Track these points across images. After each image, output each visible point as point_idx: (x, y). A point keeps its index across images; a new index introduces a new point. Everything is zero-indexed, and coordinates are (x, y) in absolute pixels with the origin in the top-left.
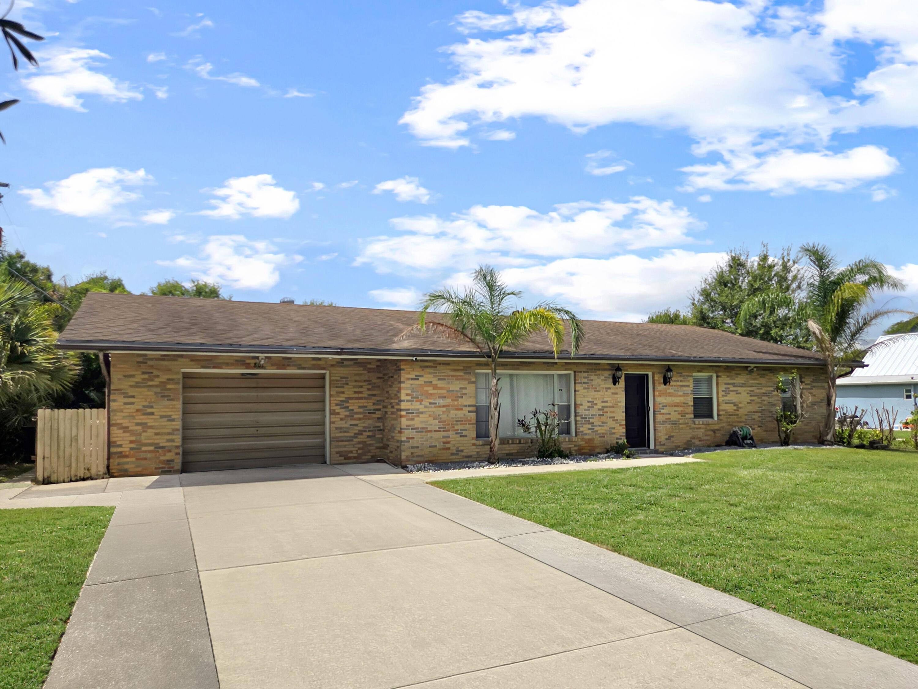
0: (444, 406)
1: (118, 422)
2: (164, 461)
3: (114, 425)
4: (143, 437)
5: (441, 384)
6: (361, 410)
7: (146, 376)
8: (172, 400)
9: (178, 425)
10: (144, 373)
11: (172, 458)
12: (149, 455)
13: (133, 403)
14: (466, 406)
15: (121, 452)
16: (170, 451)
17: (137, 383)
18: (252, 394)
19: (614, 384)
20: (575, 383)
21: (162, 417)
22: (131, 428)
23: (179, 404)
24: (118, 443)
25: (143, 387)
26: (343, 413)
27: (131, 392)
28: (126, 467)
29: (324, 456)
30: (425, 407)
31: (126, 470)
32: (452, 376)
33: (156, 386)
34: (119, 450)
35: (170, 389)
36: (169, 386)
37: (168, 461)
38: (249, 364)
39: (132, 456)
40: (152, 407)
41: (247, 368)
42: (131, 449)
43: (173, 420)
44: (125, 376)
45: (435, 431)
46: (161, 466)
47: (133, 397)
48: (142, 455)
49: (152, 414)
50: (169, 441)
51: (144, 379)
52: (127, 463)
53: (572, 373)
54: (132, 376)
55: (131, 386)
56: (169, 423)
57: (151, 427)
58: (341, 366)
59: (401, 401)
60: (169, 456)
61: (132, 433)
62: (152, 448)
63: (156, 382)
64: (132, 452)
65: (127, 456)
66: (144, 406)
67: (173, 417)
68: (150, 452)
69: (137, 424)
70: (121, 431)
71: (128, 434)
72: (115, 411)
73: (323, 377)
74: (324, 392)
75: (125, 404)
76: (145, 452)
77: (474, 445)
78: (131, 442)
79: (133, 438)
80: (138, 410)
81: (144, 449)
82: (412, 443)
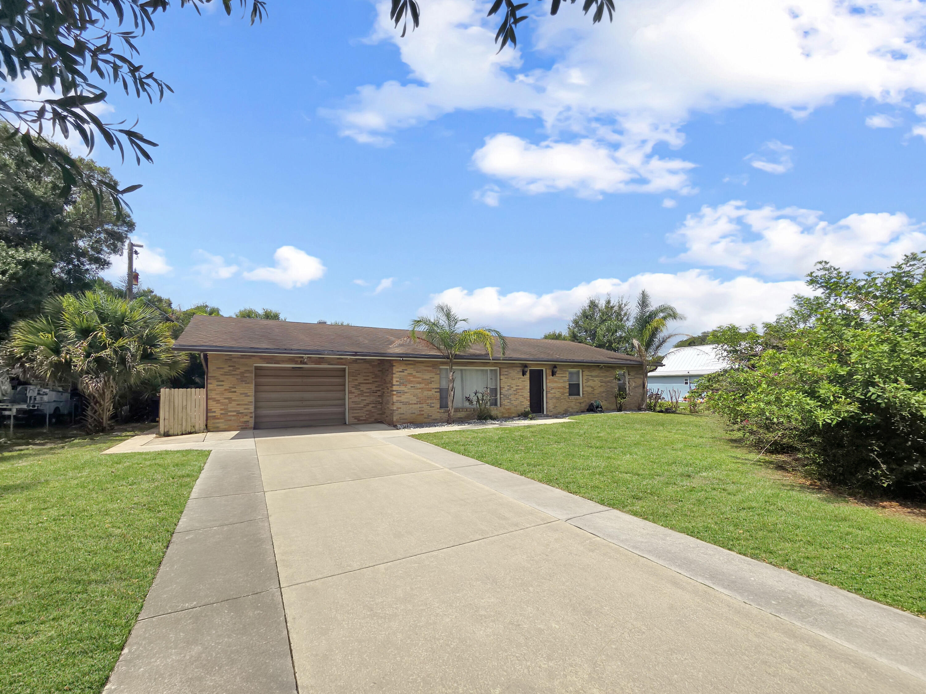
0: (420, 389)
1: (213, 397)
2: (243, 422)
3: (210, 399)
4: (229, 406)
5: (418, 375)
6: (368, 391)
7: (231, 368)
8: (248, 383)
9: (252, 399)
10: (230, 366)
11: (248, 420)
12: (233, 418)
13: (223, 385)
14: (434, 388)
15: (215, 416)
16: (246, 415)
17: (225, 372)
18: (299, 380)
19: (523, 375)
20: (500, 375)
21: (241, 394)
22: (221, 401)
23: (253, 386)
24: (213, 410)
25: (229, 375)
26: (357, 392)
27: (222, 378)
28: (218, 425)
29: (345, 419)
30: (408, 389)
31: (218, 427)
32: (425, 370)
33: (237, 375)
34: (214, 414)
35: (247, 377)
36: (246, 375)
37: (245, 421)
38: (297, 361)
39: (221, 419)
40: (235, 388)
41: (296, 364)
42: (222, 414)
43: (249, 396)
44: (217, 368)
45: (415, 404)
46: (240, 424)
47: (223, 381)
48: (229, 418)
49: (235, 392)
50: (245, 409)
51: (230, 370)
52: (219, 423)
53: (498, 369)
54: (222, 368)
55: (222, 375)
56: (246, 398)
57: (234, 400)
58: (356, 363)
59: (393, 385)
60: (246, 419)
61: (222, 404)
62: (235, 413)
63: (238, 372)
64: (222, 416)
65: (218, 419)
66: (230, 387)
67: (249, 394)
68: (233, 416)
69: (225, 398)
70: (215, 403)
71: (219, 405)
72: (211, 390)
73: (344, 370)
74: (345, 379)
75: (218, 385)
76: (230, 416)
77: (439, 412)
78: (221, 409)
79: (223, 407)
80: (226, 390)
81: (229, 414)
82: (401, 411)
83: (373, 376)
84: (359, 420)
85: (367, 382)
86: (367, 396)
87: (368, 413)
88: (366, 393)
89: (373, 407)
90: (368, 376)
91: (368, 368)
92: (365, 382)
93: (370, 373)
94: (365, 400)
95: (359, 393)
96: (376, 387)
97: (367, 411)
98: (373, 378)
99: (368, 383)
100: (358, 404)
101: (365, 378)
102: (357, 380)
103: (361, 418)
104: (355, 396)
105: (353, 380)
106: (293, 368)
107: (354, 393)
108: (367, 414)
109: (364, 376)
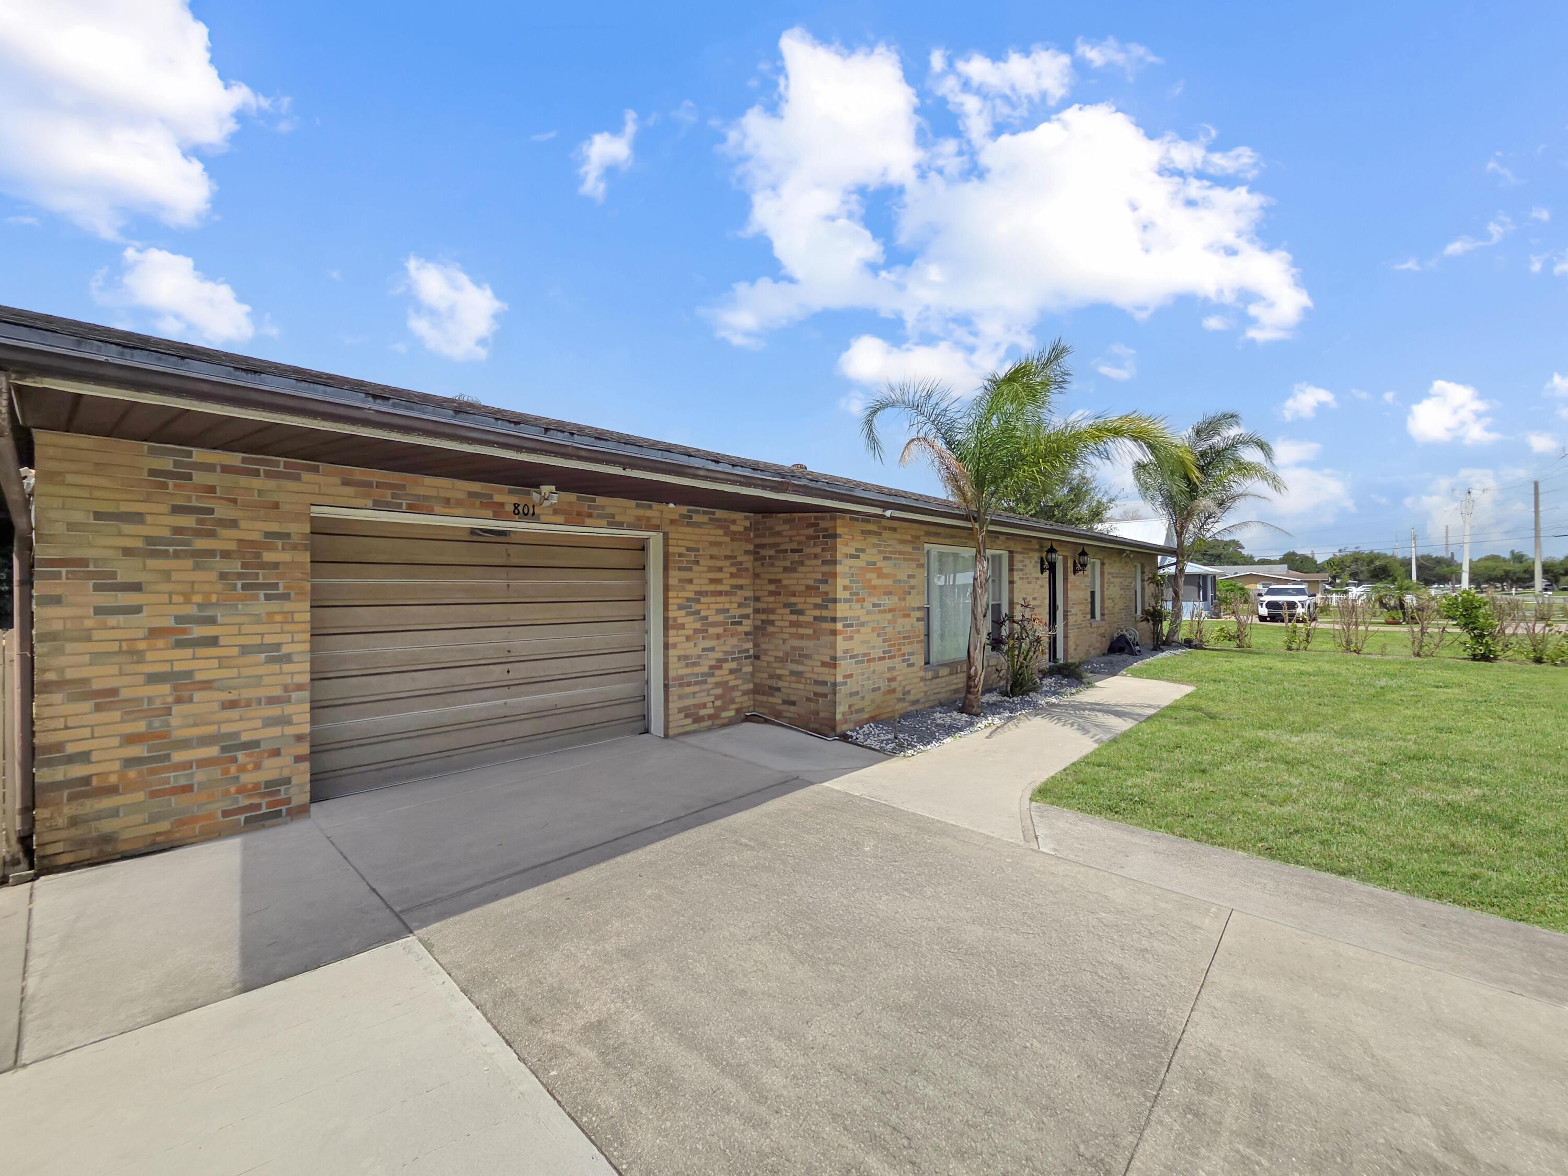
0: (890, 610)
1: (70, 674)
2: (256, 786)
3: (48, 687)
4: (174, 721)
5: (887, 567)
6: (720, 618)
7: (189, 521)
8: (285, 597)
9: (300, 671)
10: (177, 510)
11: (286, 773)
12: (200, 776)
13: (137, 610)
14: (914, 609)
15: (86, 780)
16: (276, 753)
17: (149, 540)
18: (496, 583)
19: (1042, 573)
20: (1011, 570)
21: (245, 650)
22: (125, 694)
23: (302, 610)
24: (71, 749)
25: (177, 555)
27: (126, 572)
28: (107, 826)
29: (645, 717)
30: (868, 612)
31: (108, 839)
32: (900, 553)
33: (226, 554)
34: (78, 771)
35: (276, 565)
36: (268, 557)
37: (268, 784)
38: (502, 505)
39: (131, 787)
40: (212, 621)
41: (496, 517)
42: (129, 762)
43: (288, 658)
44: (98, 515)
46: (244, 802)
47: (136, 587)
48: (175, 779)
49: (213, 641)
50: (270, 722)
51: (177, 530)
52: (114, 813)
53: (1005, 554)
54: (137, 518)
55: (128, 552)
56: (275, 668)
57: (207, 685)
60: (271, 769)
61: (133, 708)
62: (213, 751)
63: (226, 540)
64: (132, 774)
65: (113, 790)
66: (179, 619)
67: (285, 650)
68: (203, 763)
69: (153, 679)
70: (88, 706)
71: (116, 715)
72: (52, 637)
73: (642, 547)
74: (645, 582)
75: (99, 611)
76: (187, 765)
77: (923, 679)
78: (130, 739)
79: (140, 727)
80: (154, 633)
81: (178, 757)
82: (852, 685)
83: (734, 570)
84: (698, 719)
85: (720, 588)
86: (718, 636)
87: (719, 691)
88: (715, 624)
89: (732, 672)
90: (720, 569)
91: (719, 544)
92: (712, 588)
93: (727, 557)
94: (712, 649)
95: (698, 625)
96: (740, 605)
97: (717, 685)
98: (732, 575)
99: (720, 593)
100: (694, 664)
101: (712, 575)
102: (690, 581)
103: (703, 712)
104: (688, 638)
105: (681, 581)
106: (473, 531)
107: (682, 626)
108: (717, 697)
109: (711, 569)
